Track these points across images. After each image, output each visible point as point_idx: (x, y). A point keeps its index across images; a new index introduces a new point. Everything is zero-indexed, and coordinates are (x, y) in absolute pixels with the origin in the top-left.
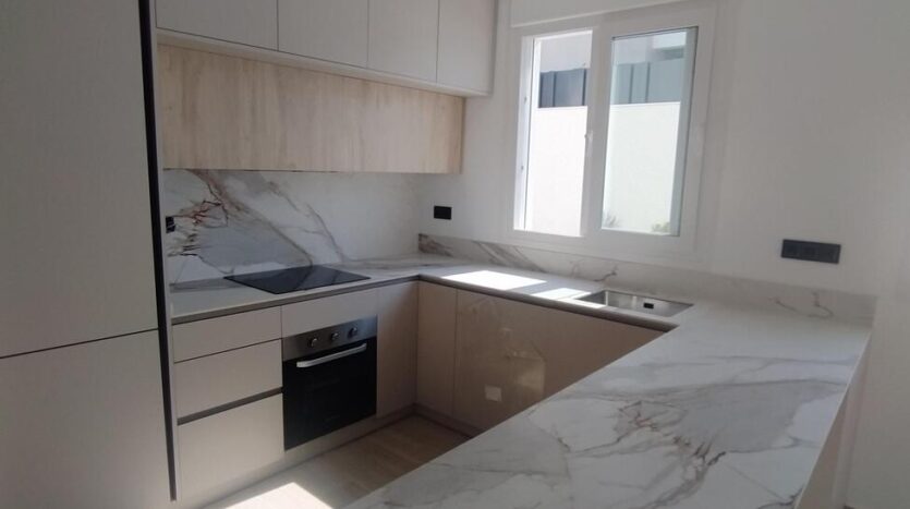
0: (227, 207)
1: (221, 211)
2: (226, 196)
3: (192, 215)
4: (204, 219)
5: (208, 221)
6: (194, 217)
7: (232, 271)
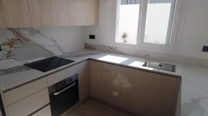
0: (22, 40)
1: (20, 41)
2: (21, 36)
3: (8, 44)
4: (14, 45)
5: (15, 46)
6: (9, 45)
7: (27, 62)
